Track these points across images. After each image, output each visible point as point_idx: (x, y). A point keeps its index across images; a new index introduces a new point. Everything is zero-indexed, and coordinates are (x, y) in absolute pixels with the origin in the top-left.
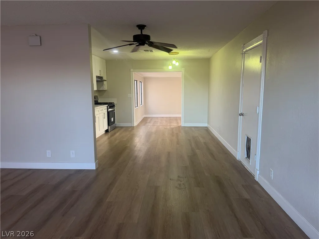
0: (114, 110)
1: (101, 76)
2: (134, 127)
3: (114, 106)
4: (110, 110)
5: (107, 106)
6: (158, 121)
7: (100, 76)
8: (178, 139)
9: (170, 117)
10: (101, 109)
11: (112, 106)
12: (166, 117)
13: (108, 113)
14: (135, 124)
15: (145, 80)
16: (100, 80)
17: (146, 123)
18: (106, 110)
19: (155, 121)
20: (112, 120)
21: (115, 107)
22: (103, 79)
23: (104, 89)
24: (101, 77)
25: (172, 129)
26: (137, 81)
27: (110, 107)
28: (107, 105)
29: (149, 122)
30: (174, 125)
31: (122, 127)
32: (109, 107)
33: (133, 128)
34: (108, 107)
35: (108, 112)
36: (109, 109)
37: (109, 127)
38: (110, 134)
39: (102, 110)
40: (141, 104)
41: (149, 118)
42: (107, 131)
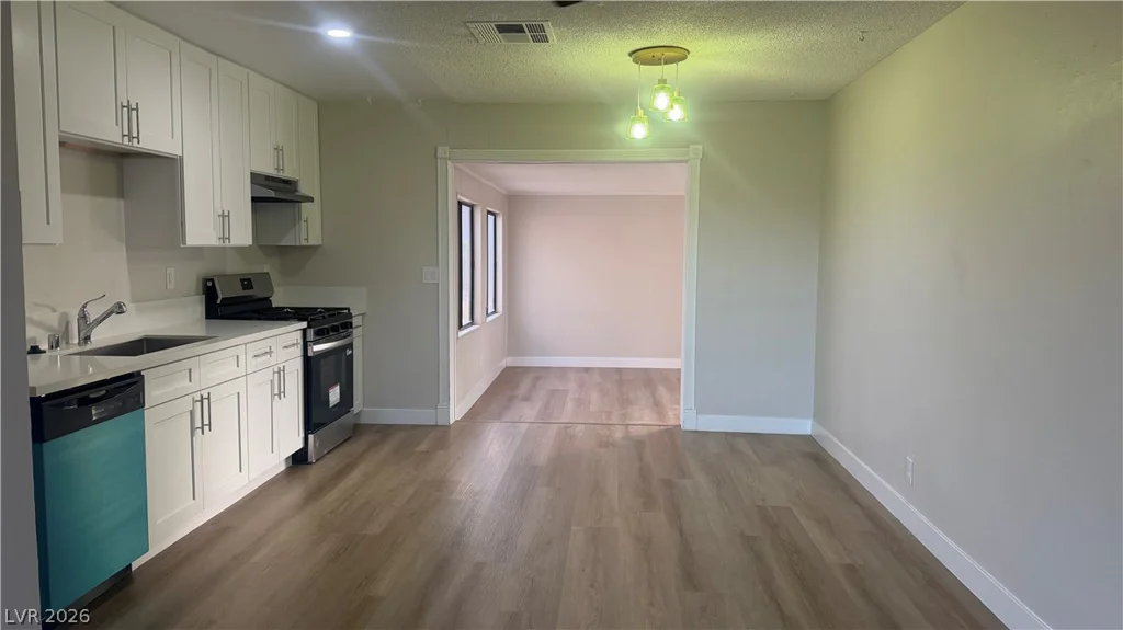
0: (350, 346)
1: (287, 175)
2: (447, 427)
3: (350, 325)
4: (318, 348)
5: (304, 331)
6: (566, 391)
7: (281, 175)
8: (681, 532)
9: (619, 371)
10: (262, 347)
11: (335, 329)
12: (604, 372)
13: (310, 365)
14: (456, 412)
15: (515, 206)
16: (272, 194)
17: (511, 399)
18: (298, 351)
19: (554, 392)
20: (334, 395)
21: (356, 332)
22: (296, 190)
23: (304, 243)
24: (286, 182)
25: (639, 444)
26: (472, 207)
27: (322, 335)
28: (304, 325)
29: (526, 399)
30: (643, 419)
31: (386, 431)
32: (316, 333)
33: (440, 435)
34: (311, 333)
35: (308, 363)
36: (316, 342)
37: (311, 437)
38: (314, 474)
39: (270, 352)
40: (491, 310)
41: (526, 370)
42: (299, 459)
